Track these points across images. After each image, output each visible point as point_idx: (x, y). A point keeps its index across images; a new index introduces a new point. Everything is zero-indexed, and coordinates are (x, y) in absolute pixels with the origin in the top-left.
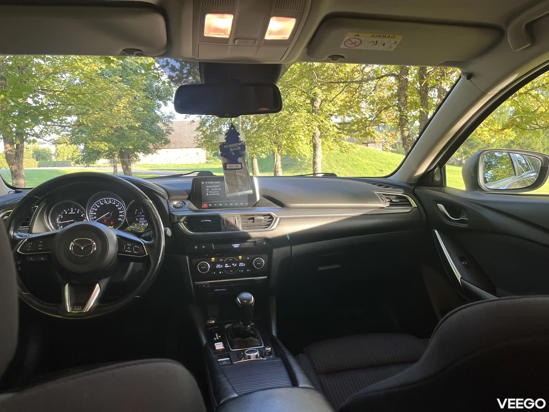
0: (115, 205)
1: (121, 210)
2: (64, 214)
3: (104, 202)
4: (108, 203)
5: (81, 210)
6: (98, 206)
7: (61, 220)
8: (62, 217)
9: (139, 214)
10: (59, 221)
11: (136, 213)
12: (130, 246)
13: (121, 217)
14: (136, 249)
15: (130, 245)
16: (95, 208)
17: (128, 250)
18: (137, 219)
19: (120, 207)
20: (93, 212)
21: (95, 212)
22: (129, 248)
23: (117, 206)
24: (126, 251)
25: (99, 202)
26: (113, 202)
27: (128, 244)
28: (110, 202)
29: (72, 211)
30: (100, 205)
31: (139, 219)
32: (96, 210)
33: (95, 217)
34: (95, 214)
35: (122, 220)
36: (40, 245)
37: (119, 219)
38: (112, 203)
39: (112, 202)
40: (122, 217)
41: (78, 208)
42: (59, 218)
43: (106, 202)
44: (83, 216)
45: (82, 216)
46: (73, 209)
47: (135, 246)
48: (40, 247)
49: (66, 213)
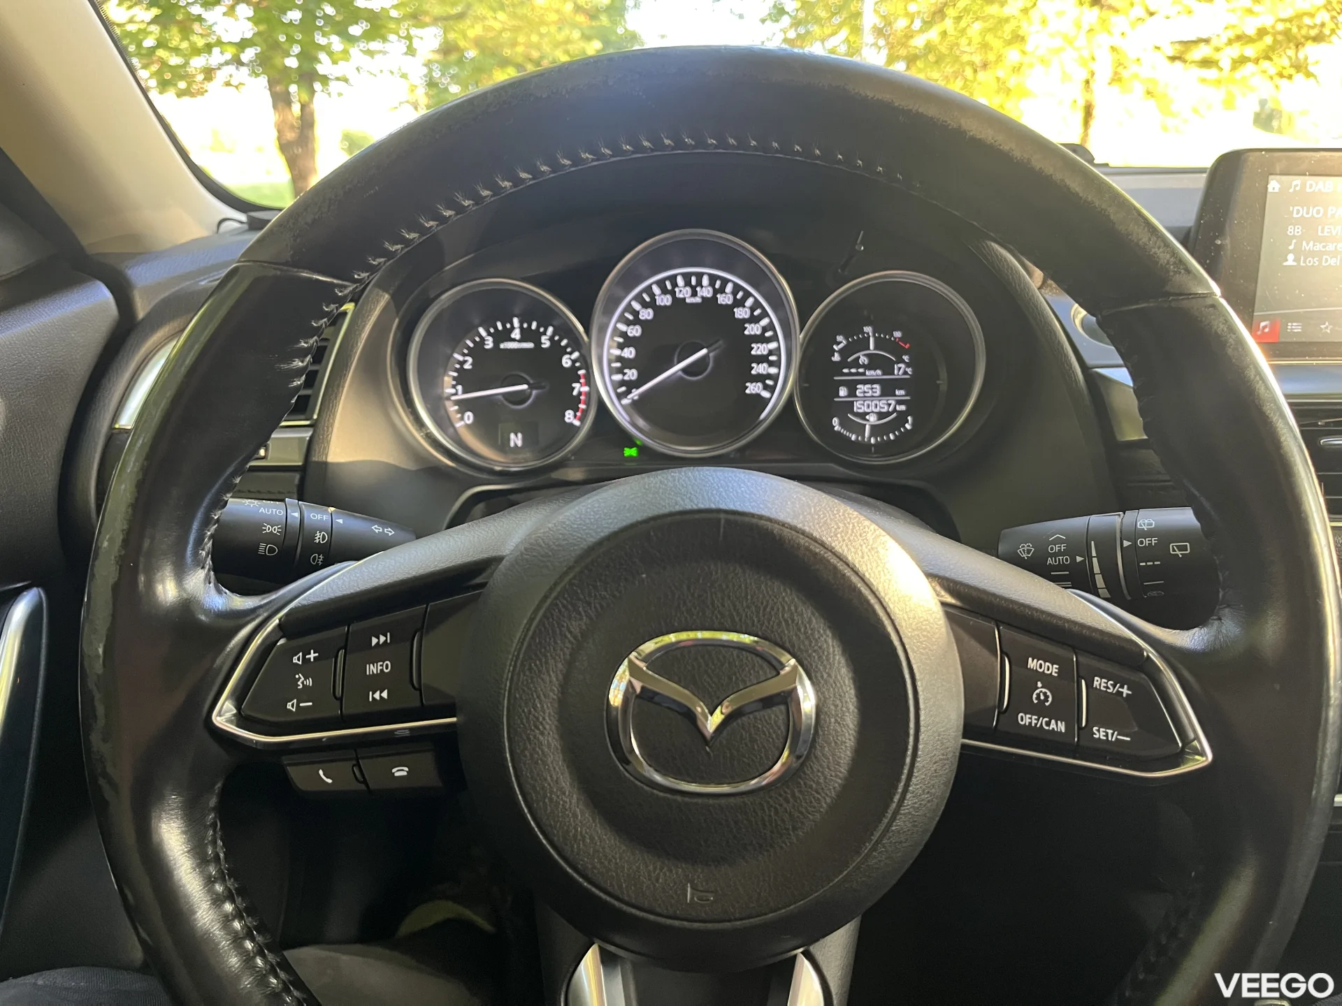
0: (729, 309)
1: (761, 339)
2: (478, 351)
3: (673, 293)
4: (694, 294)
5: (565, 330)
6: (646, 314)
7: (466, 380)
8: (467, 366)
9: (856, 363)
10: (454, 387)
11: (836, 358)
12: (1047, 680)
13: (761, 378)
14: (1104, 709)
15: (1054, 670)
16: (628, 323)
17: (1039, 710)
18: (843, 392)
19: (754, 320)
20: (621, 347)
21: (628, 341)
22: (1041, 689)
23: (741, 313)
24: (1026, 719)
25: (649, 290)
26: (722, 290)
27: (1032, 664)
28: (706, 292)
29: (516, 334)
30: (652, 304)
31: (852, 393)
32: (635, 331)
33: (632, 374)
34: (629, 353)
35: (766, 394)
36: (372, 669)
37: (753, 388)
38: (714, 298)
39: (716, 292)
40: (769, 376)
41: (547, 316)
42: (456, 370)
43: (683, 292)
44: (574, 362)
45: (566, 362)
46: (521, 323)
47: (1098, 682)
48: (379, 682)
49: (489, 344)
